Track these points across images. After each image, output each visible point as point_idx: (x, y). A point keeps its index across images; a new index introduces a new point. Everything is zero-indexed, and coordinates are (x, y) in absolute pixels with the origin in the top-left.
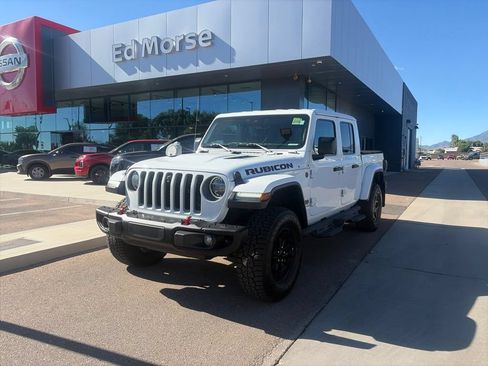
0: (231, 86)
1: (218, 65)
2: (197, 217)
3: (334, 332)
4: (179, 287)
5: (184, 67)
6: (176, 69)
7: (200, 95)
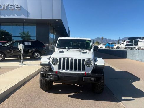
0: (25, 24)
1: (23, 17)
2: (84, 72)
3: (123, 98)
4: (72, 94)
5: (9, 15)
6: (5, 16)
7: (23, 26)
